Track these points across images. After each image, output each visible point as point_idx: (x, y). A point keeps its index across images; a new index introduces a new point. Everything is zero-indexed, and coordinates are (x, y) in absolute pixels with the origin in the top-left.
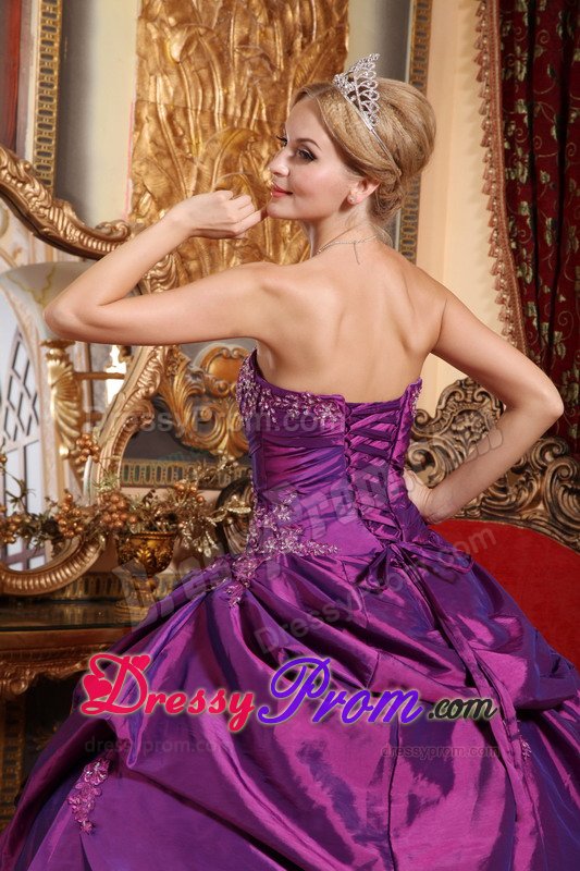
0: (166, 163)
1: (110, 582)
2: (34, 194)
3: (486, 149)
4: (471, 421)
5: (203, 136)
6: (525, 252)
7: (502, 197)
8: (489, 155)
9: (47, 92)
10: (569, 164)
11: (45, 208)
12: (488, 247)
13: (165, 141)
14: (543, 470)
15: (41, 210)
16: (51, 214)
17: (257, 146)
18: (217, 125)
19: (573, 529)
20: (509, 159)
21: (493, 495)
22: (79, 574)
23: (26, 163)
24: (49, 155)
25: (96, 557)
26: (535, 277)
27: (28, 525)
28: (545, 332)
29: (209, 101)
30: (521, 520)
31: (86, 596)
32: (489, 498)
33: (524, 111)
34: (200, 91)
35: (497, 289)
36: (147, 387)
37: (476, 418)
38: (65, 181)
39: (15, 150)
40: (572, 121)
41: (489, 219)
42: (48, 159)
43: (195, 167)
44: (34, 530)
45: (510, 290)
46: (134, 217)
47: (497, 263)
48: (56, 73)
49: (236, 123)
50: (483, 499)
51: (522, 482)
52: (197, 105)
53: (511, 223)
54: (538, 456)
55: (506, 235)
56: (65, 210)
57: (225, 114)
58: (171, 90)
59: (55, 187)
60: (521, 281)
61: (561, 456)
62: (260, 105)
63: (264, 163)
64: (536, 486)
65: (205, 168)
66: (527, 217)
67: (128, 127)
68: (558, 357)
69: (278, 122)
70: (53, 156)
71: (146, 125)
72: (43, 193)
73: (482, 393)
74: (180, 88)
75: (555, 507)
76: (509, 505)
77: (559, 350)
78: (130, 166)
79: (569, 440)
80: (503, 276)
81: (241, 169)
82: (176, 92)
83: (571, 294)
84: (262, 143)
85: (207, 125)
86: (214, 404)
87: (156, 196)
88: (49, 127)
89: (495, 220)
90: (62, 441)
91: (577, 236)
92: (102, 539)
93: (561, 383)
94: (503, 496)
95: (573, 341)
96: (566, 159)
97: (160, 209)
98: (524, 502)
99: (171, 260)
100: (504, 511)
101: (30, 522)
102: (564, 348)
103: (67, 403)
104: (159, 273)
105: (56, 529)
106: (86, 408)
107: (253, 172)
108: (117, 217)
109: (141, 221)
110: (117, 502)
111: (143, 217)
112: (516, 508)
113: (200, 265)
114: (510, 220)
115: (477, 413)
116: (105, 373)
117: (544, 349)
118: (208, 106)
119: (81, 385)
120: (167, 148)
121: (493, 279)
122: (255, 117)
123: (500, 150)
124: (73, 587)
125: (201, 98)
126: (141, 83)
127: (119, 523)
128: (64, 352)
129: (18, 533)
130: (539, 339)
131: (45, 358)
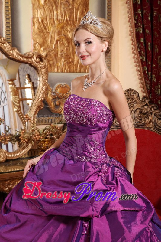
0: (42, 34)
1: (34, 152)
2: (7, 47)
4: (131, 101)
5: (52, 26)
6: (143, 52)
7: (135, 36)
8: (131, 25)
9: (8, 17)
10: (154, 28)
11: (10, 50)
12: (132, 51)
13: (41, 28)
14: (152, 114)
15: (9, 51)
16: (12, 52)
17: (67, 27)
18: (55, 21)
20: (136, 26)
22: (27, 152)
23: (4, 38)
24: (9, 35)
25: (31, 146)
26: (146, 59)
27: (11, 138)
28: (150, 75)
29: (53, 15)
30: (146, 128)
31: (28, 156)
32: (137, 122)
33: (140, 13)
34: (50, 13)
35: (135, 62)
36: (41, 98)
37: (132, 100)
38: (14, 42)
40: (154, 15)
42: (9, 36)
43: (50, 35)
44: (13, 139)
45: (138, 62)
46: (34, 50)
47: (134, 55)
48: (10, 11)
49: (60, 21)
51: (146, 117)
52: (49, 17)
53: (138, 44)
54: (150, 110)
55: (137, 47)
56: (15, 51)
57: (57, 19)
58: (42, 13)
59: (12, 43)
60: (142, 60)
61: (156, 109)
62: (67, 15)
63: (69, 32)
64: (150, 118)
65: (53, 34)
66: (143, 42)
67: (31, 24)
68: (154, 82)
69: (72, 20)
70: (11, 35)
71: (36, 24)
72: (9, 46)
73: (133, 93)
74: (44, 13)
75: (155, 124)
76: (143, 124)
77: (154, 80)
78: (32, 36)
79: (158, 105)
80: (136, 59)
81: (63, 34)
82: (43, 14)
83: (157, 64)
84: (68, 26)
85: (52, 22)
86: (60, 100)
87: (40, 43)
88: (9, 27)
89: (133, 43)
90: (15, 107)
91: (158, 48)
92: (33, 142)
93: (155, 89)
94: (141, 121)
95: (158, 77)
96: (153, 26)
97: (41, 47)
98: (147, 122)
99: (45, 62)
100: (141, 125)
101: (12, 137)
102: (155, 79)
103: (15, 96)
104: (42, 66)
105: (19, 138)
106: (20, 97)
107: (66, 34)
108: (30, 51)
109: (36, 51)
110: (37, 133)
111: (36, 50)
112: (145, 124)
113: (53, 62)
114: (138, 43)
115: (132, 99)
116: (25, 87)
117: (149, 79)
118: (52, 17)
119: (18, 91)
120: (42, 30)
121: (134, 60)
122: (65, 19)
123: (134, 23)
124: (25, 155)
125: (50, 15)
126: (34, 12)
127: (38, 139)
128: (13, 82)
129: (8, 141)
130: (148, 77)
131: (8, 84)
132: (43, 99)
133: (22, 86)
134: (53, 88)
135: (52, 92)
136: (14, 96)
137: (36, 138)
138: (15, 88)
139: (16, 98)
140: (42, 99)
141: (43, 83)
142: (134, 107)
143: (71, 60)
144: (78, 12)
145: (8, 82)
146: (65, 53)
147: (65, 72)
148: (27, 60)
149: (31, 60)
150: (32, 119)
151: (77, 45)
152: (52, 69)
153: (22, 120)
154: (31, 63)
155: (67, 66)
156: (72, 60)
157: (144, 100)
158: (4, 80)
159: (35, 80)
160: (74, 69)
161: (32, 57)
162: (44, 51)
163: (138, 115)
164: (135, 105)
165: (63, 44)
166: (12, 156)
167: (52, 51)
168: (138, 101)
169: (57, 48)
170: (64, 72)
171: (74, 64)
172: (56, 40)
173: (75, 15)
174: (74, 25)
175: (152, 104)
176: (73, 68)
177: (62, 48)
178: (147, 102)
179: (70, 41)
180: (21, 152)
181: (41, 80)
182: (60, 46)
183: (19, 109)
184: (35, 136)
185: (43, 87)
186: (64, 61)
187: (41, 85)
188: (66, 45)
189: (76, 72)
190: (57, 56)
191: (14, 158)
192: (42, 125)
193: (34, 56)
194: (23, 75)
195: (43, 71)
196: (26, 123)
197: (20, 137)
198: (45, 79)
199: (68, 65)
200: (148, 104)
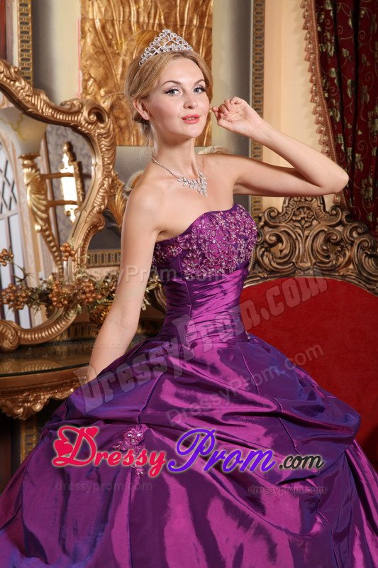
0: (102, 58)
1: (83, 328)
2: (22, 88)
3: (306, 31)
4: (305, 213)
5: (125, 39)
6: (334, 101)
7: (317, 63)
8: (308, 36)
9: (25, 19)
10: (361, 45)
11: (29, 96)
12: (310, 96)
13: (101, 43)
14: (352, 244)
15: (27, 98)
16: (33, 100)
18: (133, 28)
19: (372, 280)
20: (321, 38)
21: (321, 261)
22: (65, 328)
23: (15, 67)
24: (28, 60)
25: (75, 316)
26: (342, 118)
27: (30, 297)
28: (349, 154)
29: (127, 14)
30: (339, 276)
31: (69, 339)
32: (319, 263)
33: (330, 8)
34: (121, 8)
35: (317, 124)
36: (100, 206)
37: (308, 212)
38: (39, 76)
39: (6, 59)
40: (362, 16)
41: (309, 78)
42: (28, 62)
43: (121, 59)
44: (34, 300)
45: (324, 123)
46: (84, 95)
47: (316, 107)
48: (29, 6)
49: (145, 27)
50: (315, 264)
51: (339, 251)
52: (120, 17)
53: (324, 81)
54: (348, 234)
55: (321, 89)
56: (41, 97)
57: (138, 22)
58: (103, 10)
59: (33, 80)
60: (332, 119)
61: (363, 233)
62: (160, 13)
64: (348, 254)
65: (127, 58)
66: (335, 78)
67: (77, 35)
68: (359, 170)
69: (172, 23)
70: (31, 61)
71: (88, 34)
72: (27, 87)
74: (108, 8)
75: (360, 267)
76: (332, 266)
77: (359, 165)
78: (80, 62)
79: (367, 223)
80: (320, 115)
82: (106, 10)
83: (366, 130)
85: (126, 30)
87: (97, 80)
88: (28, 42)
89: (314, 78)
90: (36, 221)
91: (368, 92)
92: (79, 306)
93: (361, 187)
94: (328, 261)
95: (367, 160)
96: (359, 41)
97: (100, 88)
98: (341, 264)
99: (109, 122)
100: (328, 270)
101: (32, 295)
102: (362, 164)
103: (37, 196)
104: (103, 131)
105: (48, 297)
106: (49, 198)
108: (74, 97)
109: (88, 97)
110: (89, 287)
111: (90, 94)
112: (336, 268)
113: (127, 123)
114: (324, 78)
115: (309, 208)
116: (60, 173)
117: (349, 164)
118: (127, 18)
119: (45, 184)
120: (103, 48)
122: (157, 21)
123: (315, 32)
124: (61, 335)
125: (122, 13)
126: (84, 7)
127: (91, 300)
128: (33, 162)
129: (24, 302)
130: (346, 158)
131: (21, 167)
132: (103, 207)
133: (53, 171)
134: (126, 182)
135: (124, 191)
136: (34, 194)
137: (88, 298)
138: (38, 176)
139: (40, 199)
140: (100, 209)
141: (103, 172)
142: (312, 227)
144: (187, 6)
145: (21, 161)
148: (69, 118)
149: (76, 119)
150: (78, 255)
152: (124, 138)
153: (54, 252)
154: (78, 126)
157: (335, 212)
158: (11, 154)
159: (84, 158)
161: (78, 112)
162: (107, 97)
163: (322, 246)
164: (315, 222)
166: (33, 336)
168: (322, 214)
173: (178, 12)
175: (353, 222)
178: (342, 216)
180: (53, 330)
181: (100, 163)
183: (47, 225)
184: (84, 293)
185: (104, 179)
187: (99, 175)
191: (36, 343)
192: (101, 266)
193: (85, 108)
194: (57, 145)
195: (103, 142)
196: (65, 263)
197: (50, 296)
198: (109, 162)
200: (346, 222)
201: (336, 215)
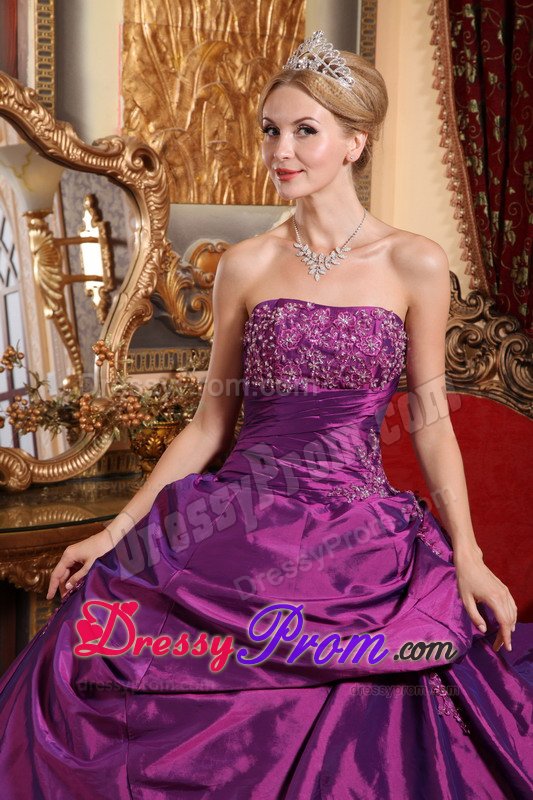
0: (152, 79)
1: (119, 459)
2: (40, 119)
3: (435, 47)
5: (184, 52)
6: (475, 146)
7: (451, 92)
8: (438, 54)
9: (45, 21)
10: (515, 67)
11: (49, 131)
12: (439, 138)
13: (151, 58)
14: (498, 346)
15: (46, 133)
16: (56, 136)
17: (231, 56)
18: (195, 37)
19: (526, 398)
20: (457, 57)
21: (454, 369)
23: (30, 90)
24: (48, 79)
25: (110, 442)
26: (485, 170)
27: (46, 415)
28: (495, 220)
29: (188, 17)
30: (479, 391)
31: (99, 474)
32: (451, 372)
33: (471, 15)
34: (180, 9)
35: (448, 177)
36: (146, 287)
38: (64, 103)
39: (17, 77)
40: (518, 27)
41: (438, 113)
42: (48, 83)
43: (178, 80)
44: (51, 418)
45: (458, 177)
46: (126, 131)
47: (447, 154)
48: (52, 3)
49: (212, 37)
51: (479, 356)
52: (177, 22)
53: (460, 117)
54: (493, 333)
55: (455, 128)
56: (67, 132)
57: (202, 29)
58: (154, 10)
59: (56, 109)
60: (471, 171)
61: (513, 332)
62: (233, 18)
63: (238, 71)
64: (492, 360)
65: (187, 80)
66: (476, 114)
67: (118, 47)
68: (509, 243)
69: (249, 33)
70: (53, 81)
71: (134, 45)
72: (47, 119)
74: (162, 8)
75: (509, 379)
76: (468, 378)
77: (509, 236)
78: (121, 84)
79: (520, 317)
80: (453, 165)
81: (218, 79)
82: (158, 12)
83: (520, 187)
84: (236, 53)
85: (186, 40)
86: (202, 295)
87: (145, 110)
88: (48, 54)
89: (445, 113)
90: (46, 303)
91: (525, 134)
92: (116, 429)
93: (512, 267)
94: (463, 369)
95: (522, 230)
96: (513, 62)
97: (148, 122)
98: (481, 375)
99: (161, 169)
100: (464, 383)
101: (48, 411)
102: (514, 235)
103: (49, 268)
104: (152, 182)
105: (72, 415)
106: (64, 271)
107: (229, 80)
108: (111, 134)
109: (132, 134)
110: (132, 403)
111: (134, 130)
112: (475, 380)
113: (186, 171)
114: (459, 114)
116: (79, 237)
117: (494, 235)
118: (187, 23)
119: (60, 251)
120: (153, 65)
121: (444, 168)
122: (228, 29)
123: (448, 49)
124: (89, 470)
125: (180, 16)
126: (127, 7)
127: (136, 422)
128: (44, 221)
129: (37, 422)
130: (490, 226)
131: (27, 228)
132: (150, 289)
133: (70, 234)
134: (182, 254)
135: (179, 267)
136: (44, 265)
137: (131, 420)
138: (50, 242)
139: (51, 273)
140: (146, 292)
141: (151, 240)
143: (241, 165)
144: (271, 8)
145: (26, 220)
146: (225, 141)
147: (221, 203)
148: (105, 163)
149: (114, 164)
151: (271, 132)
152: (180, 193)
154: (117, 175)
155: (229, 183)
156: (245, 165)
157: (474, 302)
158: (11, 208)
159: (113, 217)
160: (251, 195)
161: (118, 155)
162: (157, 134)
163: (455, 349)
165: (218, 111)
166: (51, 471)
167: (183, 133)
168: (457, 305)
169: (201, 123)
170: (218, 202)
171: (251, 177)
172: (197, 100)
173: (258, 16)
174: (255, 48)
175: (500, 316)
176: (247, 190)
177: (215, 125)
178: (485, 307)
179: (242, 101)
180: (78, 462)
181: (147, 227)
182: (210, 117)
183: (61, 310)
184: (125, 411)
185: (152, 250)
186: (219, 166)
187: (146, 244)
188: (229, 114)
189: (259, 204)
190: (200, 151)
191: (54, 480)
192: (145, 372)
193: (127, 149)
194: (75, 199)
195: (152, 198)
197: (76, 414)
198: (159, 225)
199: (232, 182)
200: (489, 316)
201: (476, 305)
